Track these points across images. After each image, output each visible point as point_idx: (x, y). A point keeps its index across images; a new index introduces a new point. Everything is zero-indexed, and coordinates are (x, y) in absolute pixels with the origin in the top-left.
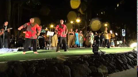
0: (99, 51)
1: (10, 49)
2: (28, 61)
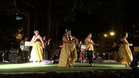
0: (138, 67)
1: (49, 61)
2: (64, 72)
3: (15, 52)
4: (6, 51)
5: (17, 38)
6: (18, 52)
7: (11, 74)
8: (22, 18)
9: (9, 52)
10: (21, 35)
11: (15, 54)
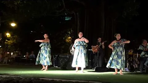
3: (65, 56)
4: (57, 56)
5: (67, 41)
6: (68, 57)
7: (62, 81)
8: (71, 17)
9: (60, 57)
10: (71, 37)
11: (65, 59)
